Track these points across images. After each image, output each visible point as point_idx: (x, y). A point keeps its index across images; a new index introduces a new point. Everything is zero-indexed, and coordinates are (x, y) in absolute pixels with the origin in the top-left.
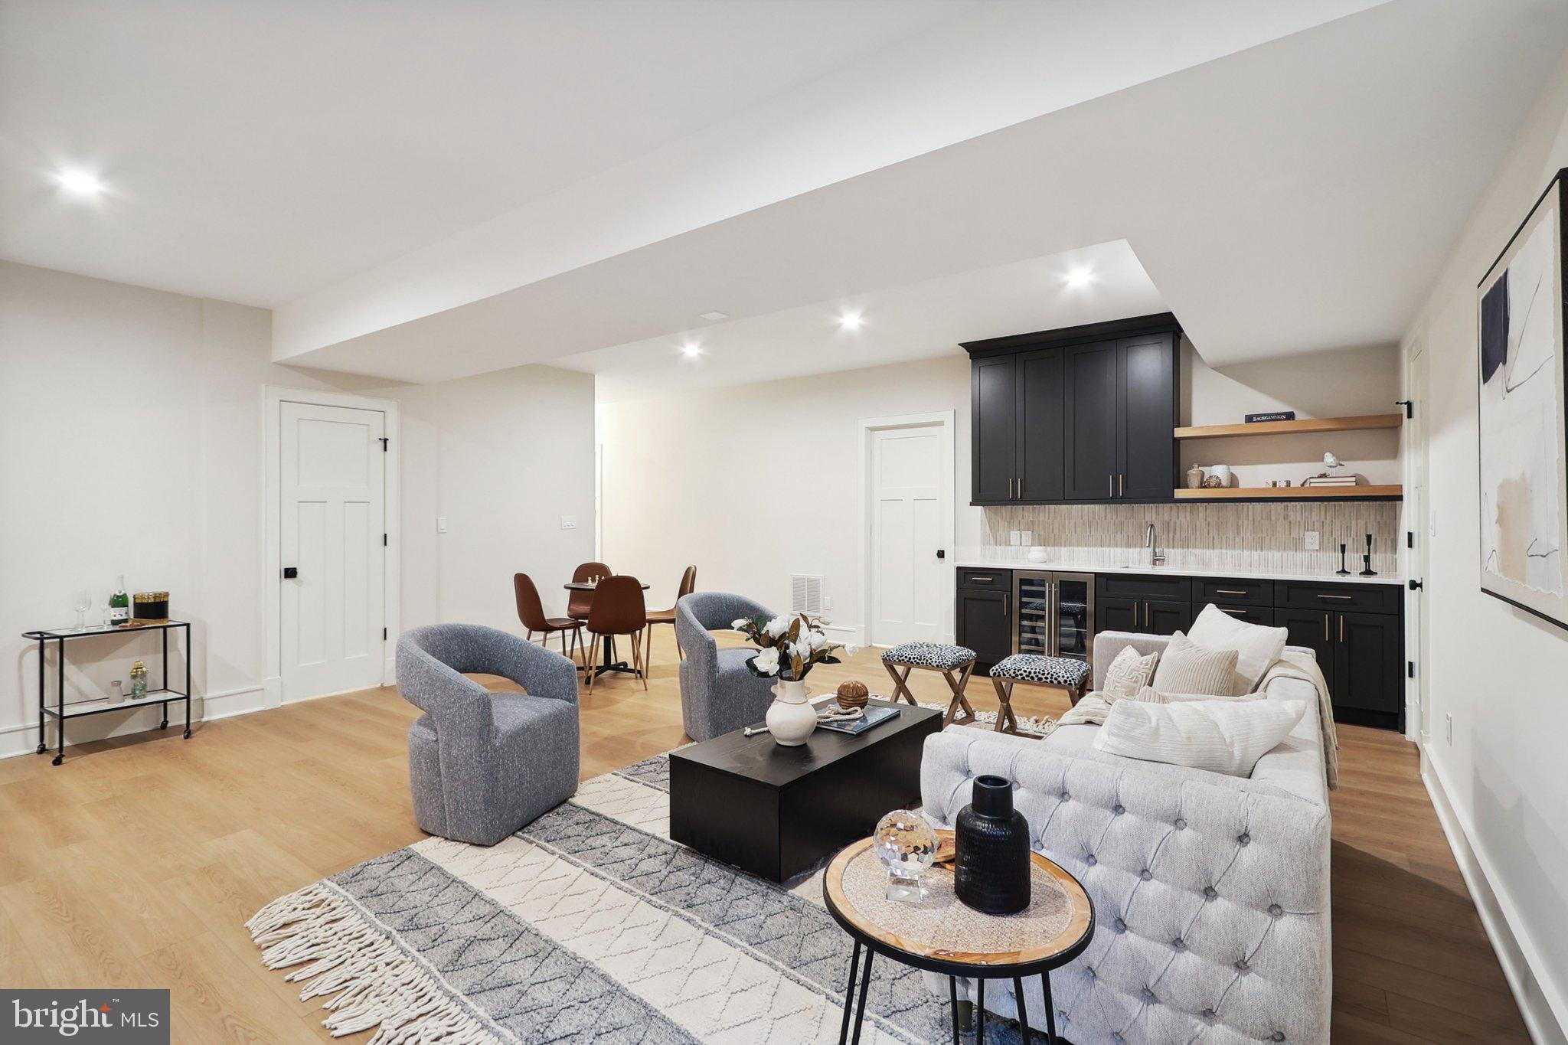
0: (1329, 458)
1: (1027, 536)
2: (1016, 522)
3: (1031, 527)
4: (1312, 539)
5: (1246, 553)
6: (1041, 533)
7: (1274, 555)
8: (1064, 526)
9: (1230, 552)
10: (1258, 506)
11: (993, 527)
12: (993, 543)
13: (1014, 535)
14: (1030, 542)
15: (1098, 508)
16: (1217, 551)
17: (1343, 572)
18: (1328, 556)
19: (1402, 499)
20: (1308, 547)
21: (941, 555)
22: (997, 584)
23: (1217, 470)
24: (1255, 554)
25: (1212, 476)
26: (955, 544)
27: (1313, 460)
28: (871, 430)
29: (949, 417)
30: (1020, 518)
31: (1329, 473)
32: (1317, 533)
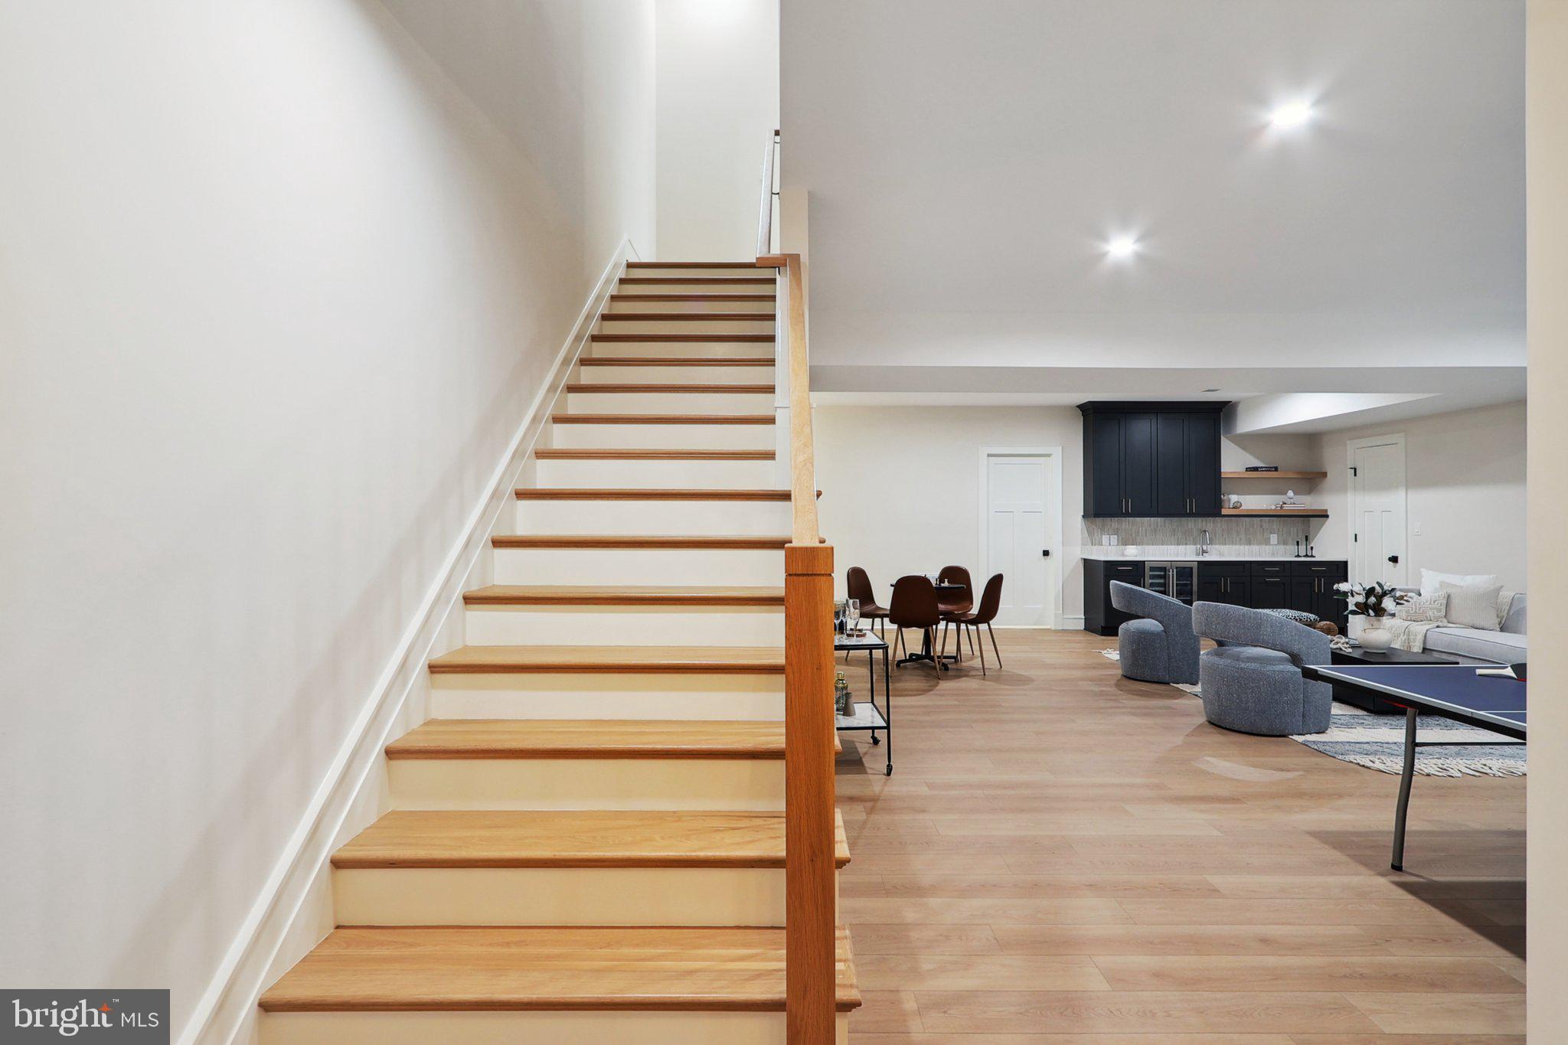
0: (1290, 493)
1: (1114, 539)
2: (1106, 529)
3: (1116, 532)
4: (1274, 538)
5: (1242, 547)
6: (1124, 537)
7: (1255, 548)
8: (1138, 532)
9: (1234, 547)
10: (1248, 519)
11: (1090, 533)
12: (1090, 543)
13: (1105, 538)
14: (1116, 542)
16: (1228, 546)
17: (1298, 556)
18: (1282, 547)
19: (1327, 516)
20: (1272, 543)
21: (1046, 553)
22: (1134, 571)
23: (1234, 498)
24: (1247, 547)
25: (1233, 501)
26: (1063, 545)
27: (1282, 494)
28: (989, 455)
29: (1057, 452)
30: (1109, 527)
31: (1289, 501)
32: (1276, 535)
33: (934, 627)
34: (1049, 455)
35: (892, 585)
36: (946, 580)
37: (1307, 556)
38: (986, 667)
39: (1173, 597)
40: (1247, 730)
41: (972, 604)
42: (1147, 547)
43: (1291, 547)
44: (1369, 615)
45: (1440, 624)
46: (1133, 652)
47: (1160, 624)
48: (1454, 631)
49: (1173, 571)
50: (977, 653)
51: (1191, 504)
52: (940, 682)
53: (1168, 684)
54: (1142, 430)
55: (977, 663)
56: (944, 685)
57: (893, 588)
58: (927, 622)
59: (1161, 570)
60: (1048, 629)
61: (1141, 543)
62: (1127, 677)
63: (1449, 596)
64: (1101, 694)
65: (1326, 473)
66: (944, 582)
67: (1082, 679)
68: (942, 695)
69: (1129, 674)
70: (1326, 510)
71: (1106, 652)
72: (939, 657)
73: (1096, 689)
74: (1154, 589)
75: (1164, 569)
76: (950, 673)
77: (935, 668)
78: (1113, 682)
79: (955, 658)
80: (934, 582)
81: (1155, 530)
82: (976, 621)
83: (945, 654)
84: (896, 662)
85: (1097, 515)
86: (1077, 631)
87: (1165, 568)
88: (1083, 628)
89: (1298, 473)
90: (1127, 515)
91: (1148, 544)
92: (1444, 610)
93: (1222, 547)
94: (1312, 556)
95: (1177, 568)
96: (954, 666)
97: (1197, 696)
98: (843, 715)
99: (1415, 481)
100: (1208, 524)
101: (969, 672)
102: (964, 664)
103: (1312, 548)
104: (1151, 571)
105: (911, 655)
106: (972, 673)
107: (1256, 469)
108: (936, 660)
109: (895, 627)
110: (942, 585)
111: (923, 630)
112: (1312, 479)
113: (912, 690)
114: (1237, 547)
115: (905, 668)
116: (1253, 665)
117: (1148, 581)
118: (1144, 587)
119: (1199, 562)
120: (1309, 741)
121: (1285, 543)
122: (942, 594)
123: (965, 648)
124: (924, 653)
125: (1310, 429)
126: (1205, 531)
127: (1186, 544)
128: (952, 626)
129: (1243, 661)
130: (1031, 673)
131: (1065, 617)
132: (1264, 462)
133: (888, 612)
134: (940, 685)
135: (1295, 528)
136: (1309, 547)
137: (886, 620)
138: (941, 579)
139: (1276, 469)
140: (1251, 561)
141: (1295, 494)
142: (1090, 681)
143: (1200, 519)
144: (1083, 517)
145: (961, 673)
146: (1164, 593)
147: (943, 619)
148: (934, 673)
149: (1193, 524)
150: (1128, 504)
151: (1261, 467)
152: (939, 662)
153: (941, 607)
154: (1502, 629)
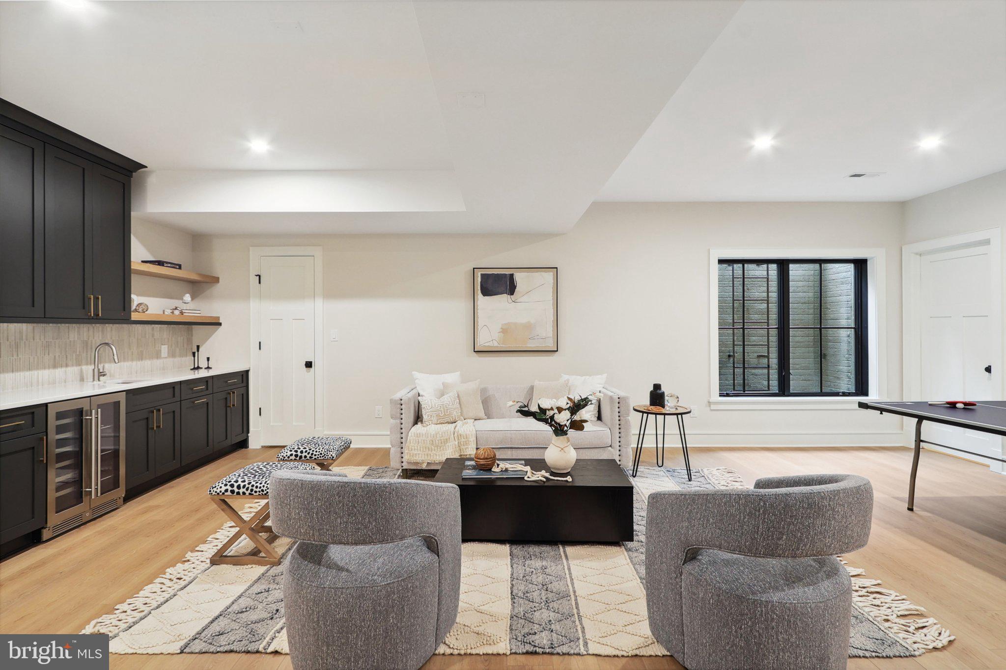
0: (187, 297)
4: (164, 349)
5: (134, 363)
7: (147, 363)
9: (126, 364)
18: (172, 359)
19: (219, 324)
20: (162, 356)
23: (140, 299)
24: (139, 363)
25: (140, 302)
27: (179, 298)
31: (184, 306)
32: (166, 346)
43: (181, 359)
49: (93, 415)
51: (97, 306)
65: (218, 278)
70: (218, 318)
75: (80, 412)
87: (82, 410)
89: (199, 275)
94: (210, 369)
95: (99, 406)
99: (333, 292)
100: (111, 332)
103: (208, 360)
104: (58, 420)
107: (161, 264)
112: (205, 283)
114: (129, 363)
119: (128, 392)
121: (173, 355)
135: (182, 337)
139: (179, 267)
140: (181, 382)
141: (192, 298)
149: (95, 334)
151: (166, 263)
154: (489, 416)
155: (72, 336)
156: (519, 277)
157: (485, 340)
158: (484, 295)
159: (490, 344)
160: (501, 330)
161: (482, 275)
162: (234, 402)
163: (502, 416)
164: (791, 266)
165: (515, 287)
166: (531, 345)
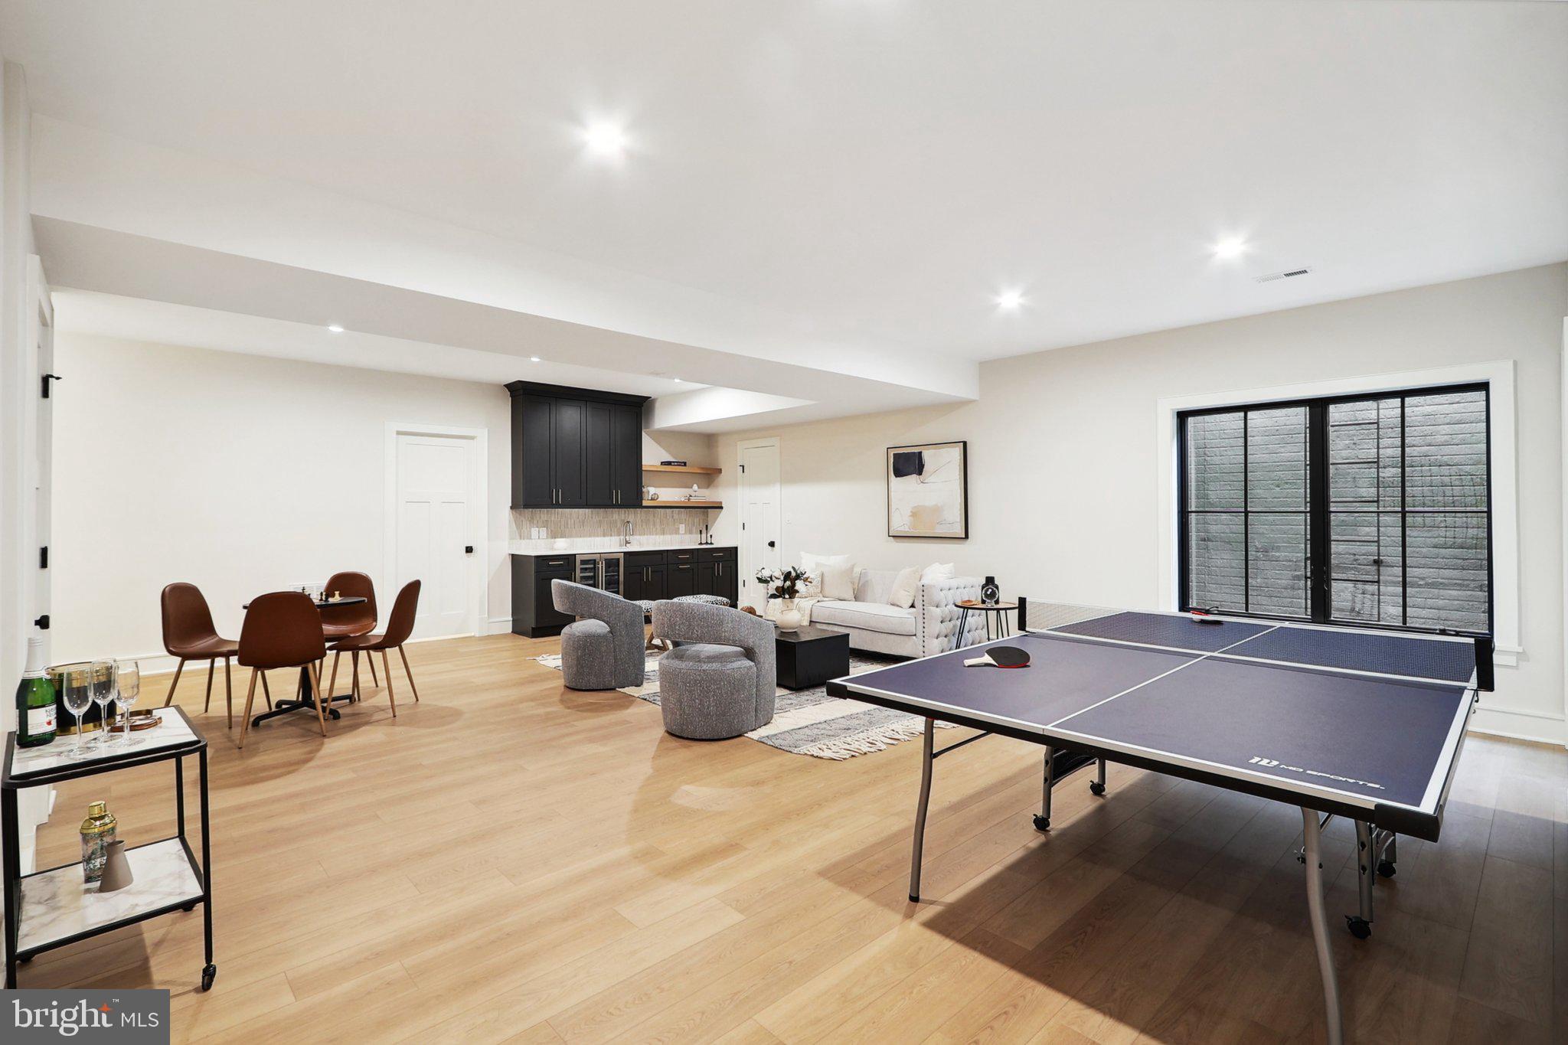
0: (695, 487)
1: (543, 531)
2: (535, 522)
3: (545, 524)
4: (682, 527)
5: (658, 536)
6: (553, 529)
7: (668, 537)
8: (567, 524)
9: (652, 536)
10: (662, 510)
11: (519, 527)
12: (518, 537)
13: (534, 531)
14: (545, 535)
15: (587, 511)
16: (646, 536)
17: (701, 544)
18: (688, 536)
19: (722, 508)
20: (680, 532)
21: (469, 550)
22: (565, 565)
23: (652, 490)
24: (662, 537)
25: (651, 493)
26: (489, 540)
27: (689, 488)
28: (399, 433)
29: (482, 434)
30: (538, 519)
31: (693, 494)
32: (683, 525)
33: (317, 662)
34: (472, 438)
35: (245, 607)
36: (337, 593)
37: (707, 543)
38: (396, 703)
39: (602, 589)
40: (709, 737)
41: (375, 620)
42: (575, 539)
43: (696, 536)
44: (784, 598)
45: (819, 599)
46: (578, 659)
47: (606, 625)
48: (829, 604)
49: (602, 563)
50: (382, 683)
51: (617, 496)
52: (326, 740)
53: (614, 689)
54: (570, 418)
55: (383, 699)
56: (335, 746)
57: (246, 611)
58: (305, 656)
59: (591, 563)
60: (470, 637)
61: (570, 536)
62: (571, 688)
63: (823, 574)
64: (548, 718)
65: (721, 469)
66: (333, 596)
67: (522, 700)
68: (327, 766)
69: (573, 685)
70: (721, 503)
71: (540, 658)
72: (324, 701)
73: (541, 711)
74: (586, 583)
75: (594, 562)
76: (342, 722)
77: (316, 718)
78: (557, 698)
79: (350, 698)
80: (316, 599)
81: (583, 523)
82: (380, 647)
83: (335, 694)
84: (252, 719)
85: (527, 505)
86: (505, 636)
87: (595, 560)
88: (510, 630)
89: (702, 468)
90: (558, 506)
91: (577, 536)
92: (820, 587)
93: (642, 537)
94: (711, 543)
95: (606, 560)
96: (348, 710)
97: (645, 699)
98: (101, 890)
99: (789, 477)
100: (631, 515)
101: (371, 715)
102: (363, 704)
103: (711, 536)
104: (581, 564)
105: (279, 704)
106: (376, 717)
107: (669, 463)
108: (319, 705)
109: (249, 670)
110: (331, 600)
111: (298, 670)
112: (710, 474)
113: (275, 767)
114: (653, 537)
115: (268, 727)
116: (715, 666)
117: (578, 574)
118: (575, 582)
119: (625, 553)
120: (763, 737)
121: (691, 532)
122: (330, 612)
123: (365, 677)
124: (300, 699)
125: (708, 429)
126: (628, 522)
127: (611, 536)
128: (346, 656)
129: (704, 662)
130: (456, 703)
131: (491, 620)
132: (674, 458)
133: (236, 647)
134: (326, 746)
135: (697, 518)
136: (709, 535)
137: (234, 660)
138: (329, 591)
139: (685, 464)
140: (667, 551)
141: (699, 488)
142: (532, 700)
143: (623, 510)
144: (511, 508)
145: (360, 721)
146: (594, 586)
147: (331, 648)
148: (315, 727)
149: (617, 515)
150: (558, 495)
151: (674, 462)
152: (324, 709)
153: (328, 629)
154: (856, 599)
155: (614, 516)
156: (927, 455)
157: (901, 525)
158: (896, 477)
159: (902, 529)
160: (911, 514)
161: (894, 454)
162: (718, 571)
163: (875, 601)
164: (1332, 408)
165: (923, 466)
166: (939, 532)
